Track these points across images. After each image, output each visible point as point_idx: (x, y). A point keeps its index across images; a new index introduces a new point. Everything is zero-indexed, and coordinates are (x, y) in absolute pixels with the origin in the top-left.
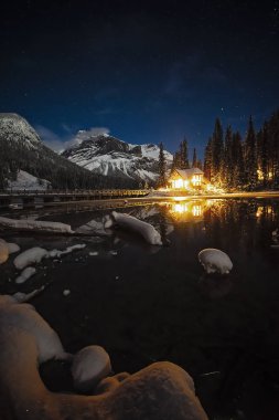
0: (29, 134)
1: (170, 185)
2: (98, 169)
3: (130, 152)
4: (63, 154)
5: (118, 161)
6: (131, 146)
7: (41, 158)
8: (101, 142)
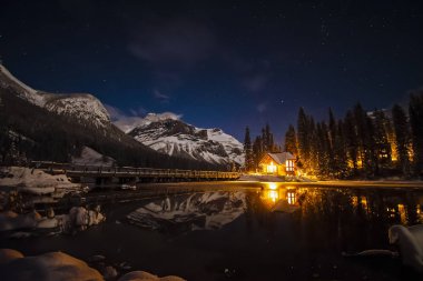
0: (99, 113)
1: (260, 169)
2: (163, 149)
3: (196, 135)
4: (130, 134)
5: (183, 142)
6: (197, 130)
7: (108, 135)
8: (169, 124)
